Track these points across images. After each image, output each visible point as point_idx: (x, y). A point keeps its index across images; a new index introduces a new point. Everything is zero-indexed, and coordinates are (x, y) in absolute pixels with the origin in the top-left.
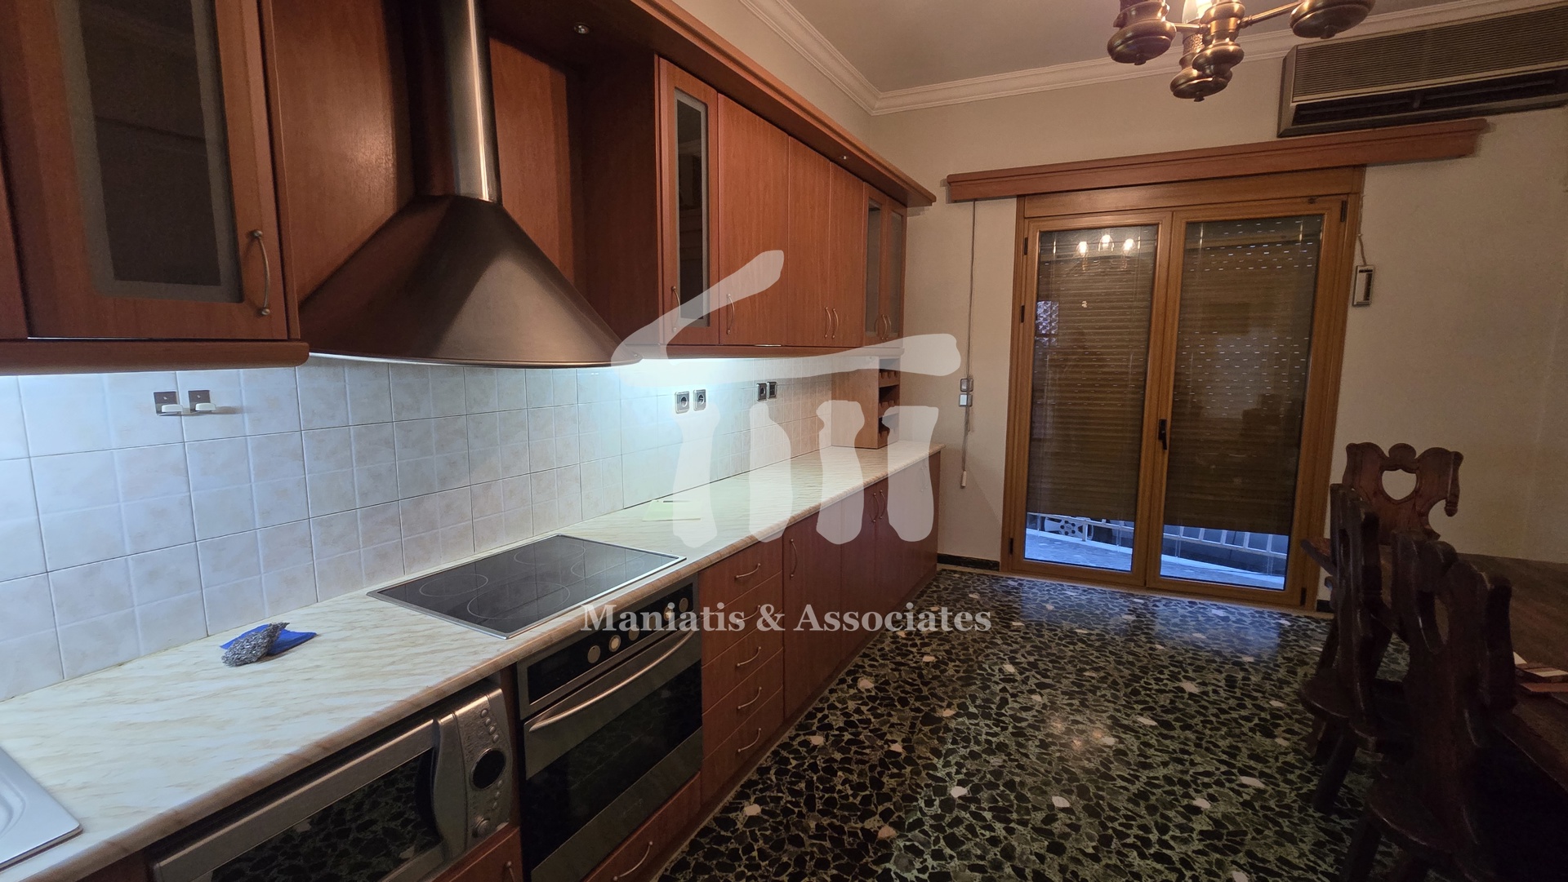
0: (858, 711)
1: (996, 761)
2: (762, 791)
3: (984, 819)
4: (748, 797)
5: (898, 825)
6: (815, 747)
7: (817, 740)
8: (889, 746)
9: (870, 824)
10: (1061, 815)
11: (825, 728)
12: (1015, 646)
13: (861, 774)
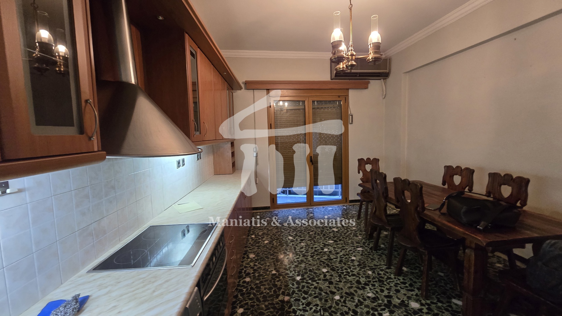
0: (255, 265)
1: (303, 265)
2: (240, 303)
3: (309, 283)
4: (236, 307)
5: (288, 295)
6: (248, 282)
7: (248, 279)
8: (271, 273)
9: (281, 298)
10: (327, 274)
11: (248, 275)
12: (288, 231)
13: (268, 284)
